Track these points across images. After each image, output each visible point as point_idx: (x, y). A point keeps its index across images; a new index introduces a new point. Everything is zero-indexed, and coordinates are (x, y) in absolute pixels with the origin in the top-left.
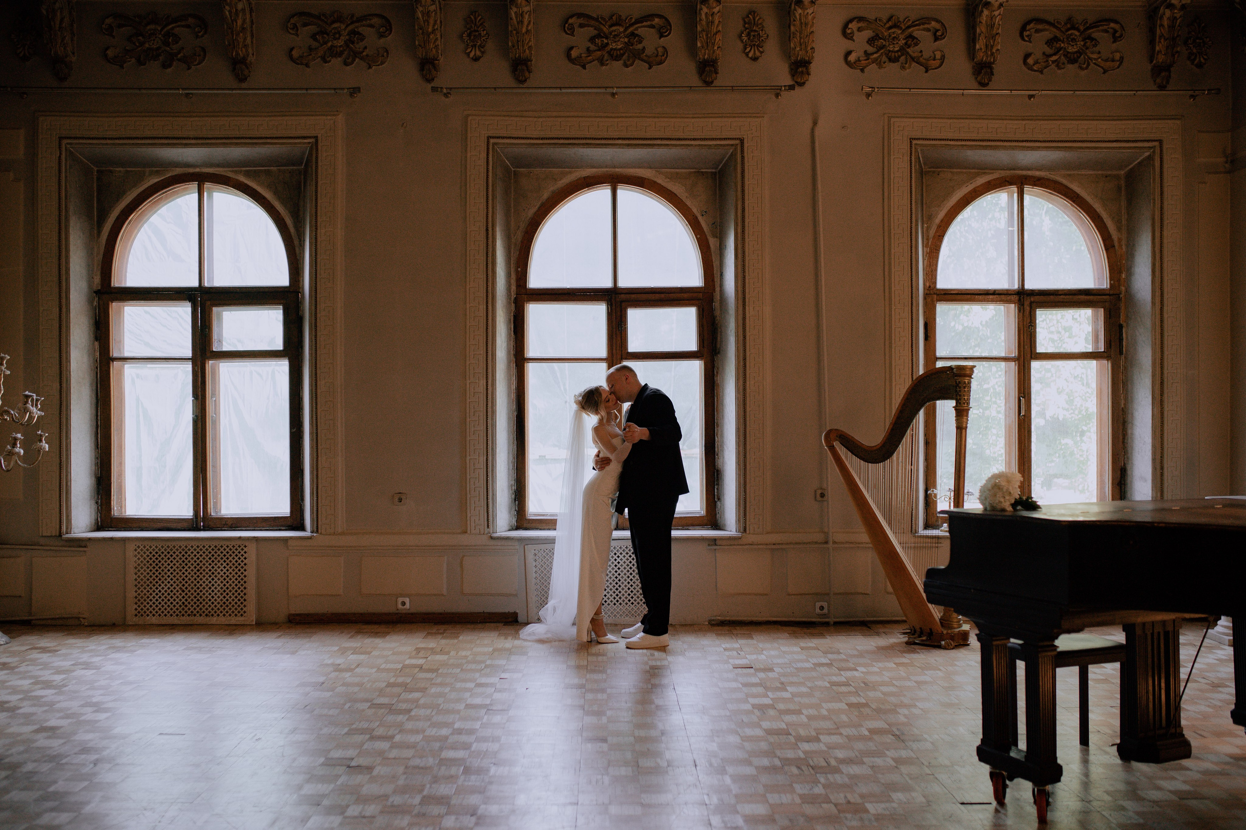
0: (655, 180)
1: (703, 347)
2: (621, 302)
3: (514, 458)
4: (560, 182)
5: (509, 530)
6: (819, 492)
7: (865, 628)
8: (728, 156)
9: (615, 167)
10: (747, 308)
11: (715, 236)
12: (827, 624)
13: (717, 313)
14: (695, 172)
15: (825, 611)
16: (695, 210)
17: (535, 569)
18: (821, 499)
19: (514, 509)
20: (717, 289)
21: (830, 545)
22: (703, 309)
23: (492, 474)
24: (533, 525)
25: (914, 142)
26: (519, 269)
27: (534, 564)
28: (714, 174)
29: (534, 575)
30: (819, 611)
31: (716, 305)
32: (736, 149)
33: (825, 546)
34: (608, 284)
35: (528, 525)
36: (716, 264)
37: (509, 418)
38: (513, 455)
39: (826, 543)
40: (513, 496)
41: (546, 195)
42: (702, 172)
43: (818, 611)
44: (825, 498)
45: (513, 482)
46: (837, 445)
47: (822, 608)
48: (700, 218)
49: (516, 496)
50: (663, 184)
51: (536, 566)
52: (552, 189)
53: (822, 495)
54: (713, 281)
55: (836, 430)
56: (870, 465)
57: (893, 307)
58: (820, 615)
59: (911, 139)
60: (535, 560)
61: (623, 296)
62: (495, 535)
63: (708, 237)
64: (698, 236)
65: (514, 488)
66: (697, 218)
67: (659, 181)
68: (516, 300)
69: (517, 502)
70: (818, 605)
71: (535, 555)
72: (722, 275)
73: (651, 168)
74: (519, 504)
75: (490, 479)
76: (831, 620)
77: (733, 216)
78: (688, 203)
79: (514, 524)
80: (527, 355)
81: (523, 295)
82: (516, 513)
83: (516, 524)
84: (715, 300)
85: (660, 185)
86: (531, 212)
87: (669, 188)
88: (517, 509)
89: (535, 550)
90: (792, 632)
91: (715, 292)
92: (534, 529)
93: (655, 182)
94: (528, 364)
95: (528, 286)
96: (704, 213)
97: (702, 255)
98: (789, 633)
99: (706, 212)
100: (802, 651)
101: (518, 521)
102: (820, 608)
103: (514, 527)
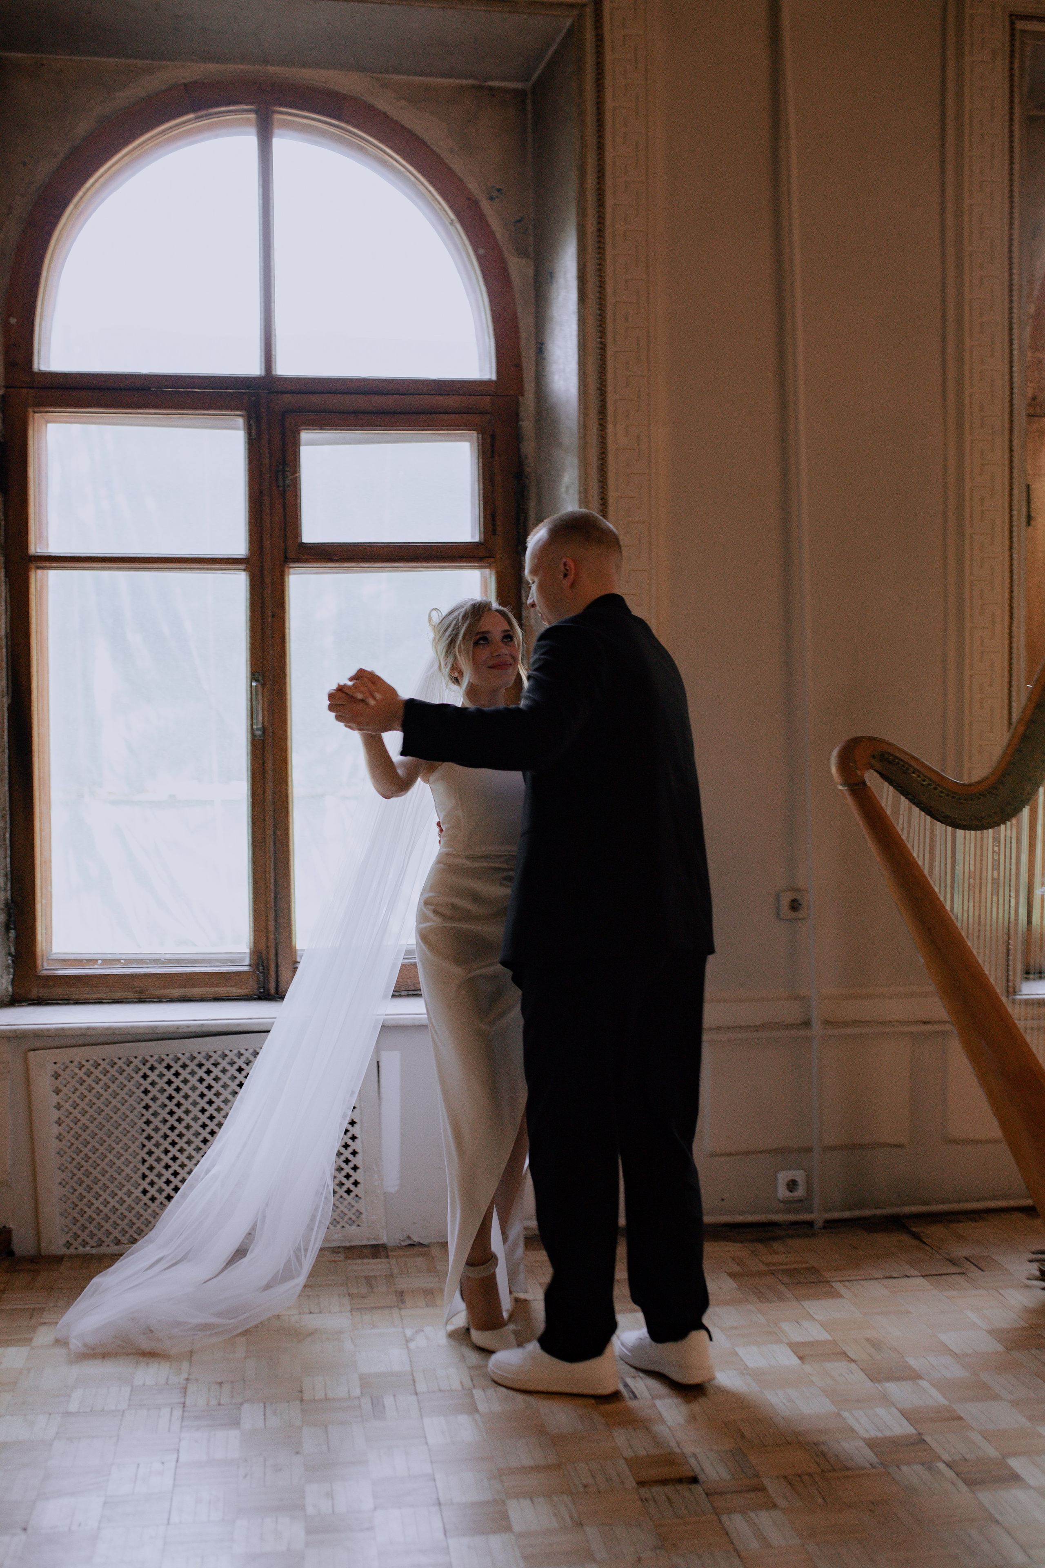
0: (371, 100)
1: (494, 532)
2: (284, 414)
4: (120, 95)
6: (785, 900)
7: (907, 1239)
8: (559, 39)
9: (265, 61)
10: (610, 428)
11: (522, 253)
12: (804, 1228)
13: (529, 447)
14: (473, 87)
15: (800, 1192)
16: (472, 185)
17: (56, 1114)
18: (791, 914)
19: (3, 952)
20: (529, 387)
21: (817, 1028)
22: (493, 437)
24: (58, 992)
25: (1020, 25)
26: (13, 321)
27: (55, 1099)
28: (520, 95)
29: (56, 1130)
30: (788, 1194)
31: (527, 426)
32: (581, 17)
33: (804, 1033)
34: (253, 368)
35: (44, 992)
36: (526, 322)
39: (807, 1024)
41: (82, 128)
42: (491, 88)
43: (782, 1192)
44: (801, 914)
46: (871, 778)
47: (792, 1185)
48: (486, 207)
49: (9, 916)
50: (393, 113)
51: (58, 1107)
52: (97, 111)
53: (795, 905)
54: (518, 366)
55: (871, 739)
56: (960, 832)
57: (968, 437)
58: (791, 1205)
59: (1014, 18)
60: (57, 1092)
61: (288, 398)
63: (506, 254)
64: (482, 251)
65: (5, 895)
66: (476, 203)
67: (381, 105)
69: (12, 934)
70: (783, 1177)
71: (57, 1076)
72: (540, 349)
73: (360, 69)
74: (17, 937)
76: (817, 1216)
77: (571, 190)
78: (457, 164)
79: (7, 991)
80: (36, 548)
81: (24, 391)
82: (10, 962)
83: (10, 989)
84: (522, 414)
85: (384, 114)
86: (44, 169)
87: (408, 124)
88: (13, 950)
89: (55, 1063)
90: (736, 1268)
91: (523, 395)
92: (59, 1002)
93: (370, 107)
94: (39, 572)
95: (36, 367)
96: (496, 194)
97: (491, 301)
98: (732, 1275)
99: (499, 190)
100: (807, 1368)
101: (13, 982)
102: (788, 1185)
103: (7, 999)
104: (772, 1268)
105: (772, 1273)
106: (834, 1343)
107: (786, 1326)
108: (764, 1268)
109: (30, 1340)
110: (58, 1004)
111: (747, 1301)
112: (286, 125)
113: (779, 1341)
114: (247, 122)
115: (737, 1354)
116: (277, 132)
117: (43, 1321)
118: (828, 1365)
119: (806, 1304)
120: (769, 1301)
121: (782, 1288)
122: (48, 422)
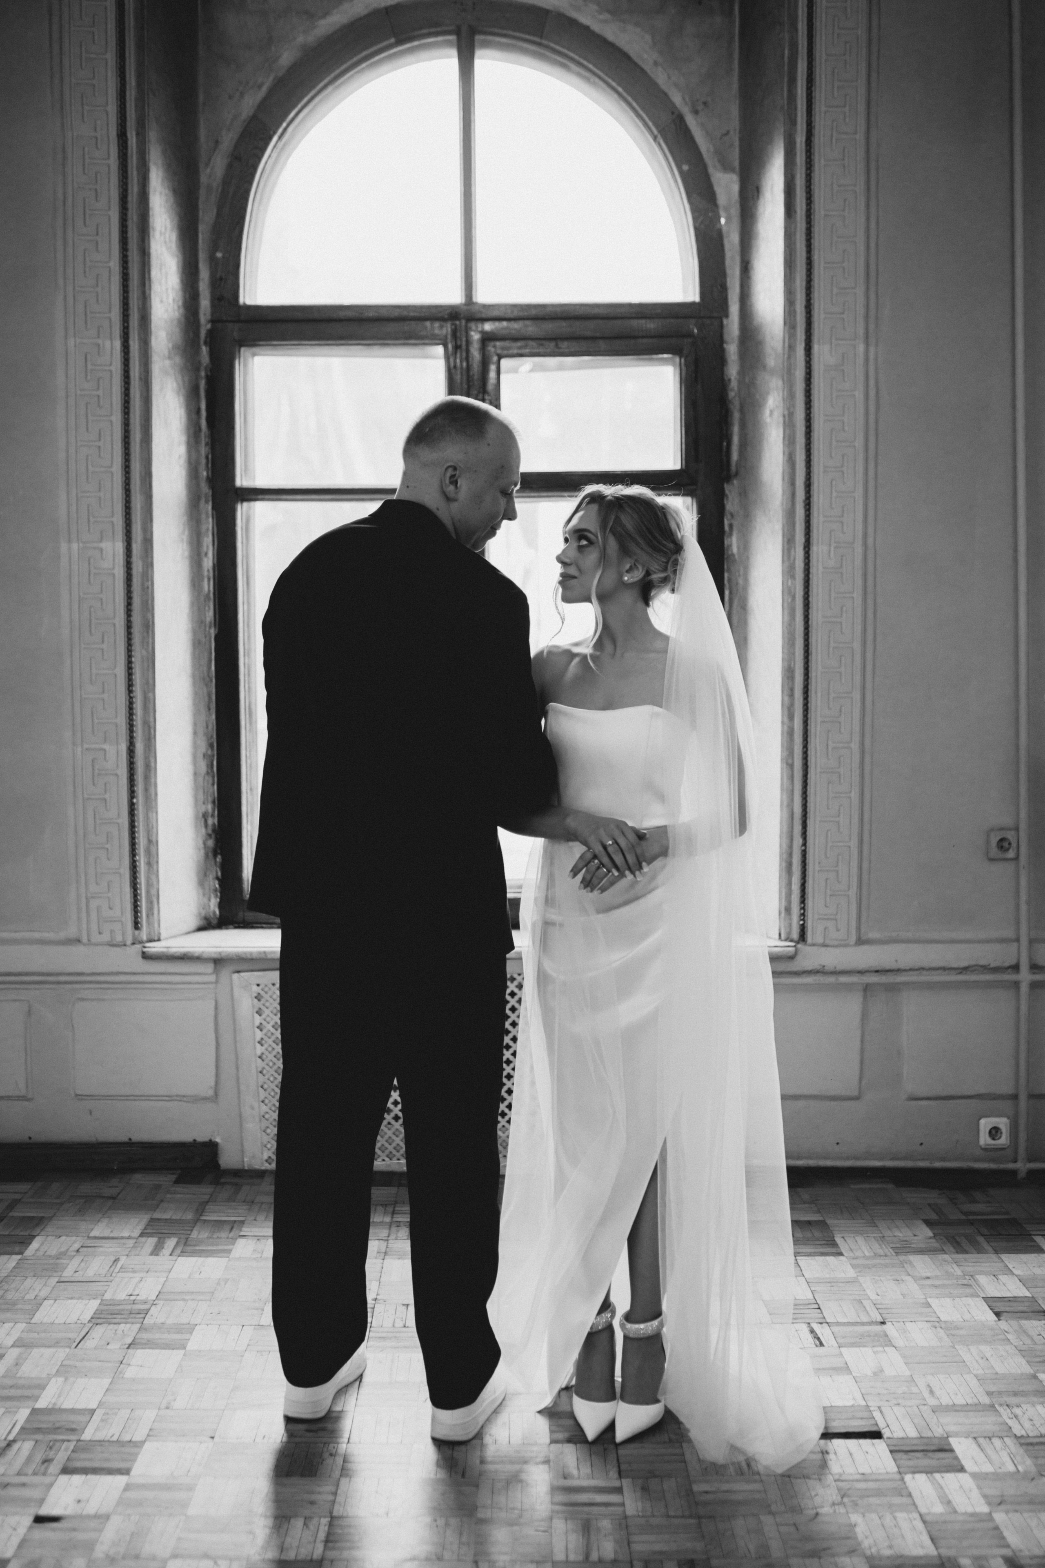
0: (574, 15)
1: (696, 459)
2: (487, 342)
3: (211, 746)
4: (323, 22)
5: (201, 929)
6: (994, 839)
10: (816, 348)
11: (728, 168)
12: (1007, 1178)
15: (1004, 1140)
16: (677, 99)
17: (258, 1035)
18: (1000, 855)
19: (211, 876)
20: (734, 309)
21: (1025, 975)
22: (696, 360)
23: (146, 790)
26: (219, 255)
27: (258, 1020)
29: (258, 1050)
30: (990, 1141)
31: (732, 347)
33: (1012, 977)
36: (731, 239)
37: (196, 644)
38: (209, 738)
39: (1016, 968)
40: (211, 843)
41: (287, 58)
43: (984, 1139)
44: (1011, 855)
45: (210, 807)
47: (994, 1132)
48: (691, 121)
49: (216, 841)
50: (596, 27)
51: (260, 1028)
52: (301, 39)
53: (1005, 846)
54: (723, 287)
58: (993, 1153)
60: (259, 1012)
61: (489, 326)
62: (154, 948)
63: (711, 169)
64: (685, 168)
65: (212, 821)
66: (681, 118)
67: (584, 20)
68: (213, 338)
69: (219, 858)
70: (985, 1124)
71: (259, 998)
72: (747, 268)
74: (224, 863)
75: (140, 800)
76: (1021, 1166)
78: (661, 77)
79: (214, 913)
80: (241, 481)
81: (230, 325)
82: (217, 886)
83: (218, 912)
84: (726, 337)
85: (587, 28)
86: (249, 103)
87: (610, 37)
88: (219, 874)
89: (258, 985)
90: (934, 1216)
91: (727, 316)
92: (264, 926)
93: (573, 22)
94: (245, 504)
95: (241, 301)
96: (700, 107)
97: (695, 219)
98: (929, 1223)
99: (705, 103)
100: (1003, 1324)
101: (221, 906)
102: (990, 1132)
103: (215, 922)
104: (971, 1217)
105: (971, 1223)
106: (1033, 1299)
107: (982, 1279)
108: (964, 1217)
109: (230, 1251)
110: (262, 928)
111: (943, 1251)
112: (486, 45)
113: (975, 1295)
114: (448, 44)
115: (929, 1306)
116: (479, 53)
117: (242, 1233)
118: (1024, 1322)
119: (1004, 1257)
120: (966, 1252)
121: (981, 1239)
122: (254, 355)
